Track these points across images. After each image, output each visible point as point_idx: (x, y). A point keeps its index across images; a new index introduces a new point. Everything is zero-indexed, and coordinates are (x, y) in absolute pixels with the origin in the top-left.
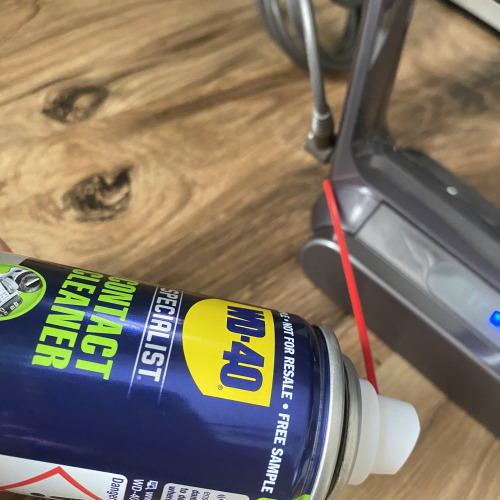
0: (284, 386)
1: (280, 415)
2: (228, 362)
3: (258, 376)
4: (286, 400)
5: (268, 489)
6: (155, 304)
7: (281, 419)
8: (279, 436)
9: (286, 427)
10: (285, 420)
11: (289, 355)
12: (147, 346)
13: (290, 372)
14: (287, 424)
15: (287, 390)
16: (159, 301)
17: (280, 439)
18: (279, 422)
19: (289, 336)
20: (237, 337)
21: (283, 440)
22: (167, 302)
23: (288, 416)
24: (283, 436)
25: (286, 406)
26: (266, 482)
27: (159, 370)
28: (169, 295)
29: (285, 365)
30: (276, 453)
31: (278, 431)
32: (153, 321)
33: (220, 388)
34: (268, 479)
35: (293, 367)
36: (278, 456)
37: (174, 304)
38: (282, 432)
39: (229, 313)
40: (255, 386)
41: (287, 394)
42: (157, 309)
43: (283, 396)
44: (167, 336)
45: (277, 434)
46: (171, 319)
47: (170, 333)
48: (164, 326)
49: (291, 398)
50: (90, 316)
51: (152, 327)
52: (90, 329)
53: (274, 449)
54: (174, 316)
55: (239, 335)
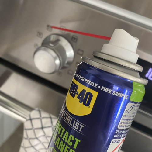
0: (93, 86)
1: (102, 89)
2: (82, 102)
3: (89, 93)
4: (97, 86)
5: (127, 97)
7: (103, 90)
9: (106, 88)
10: (104, 88)
11: (84, 80)
12: (73, 126)
13: (89, 82)
14: (105, 88)
15: (94, 85)
16: (63, 116)
17: (110, 91)
20: (76, 96)
22: (64, 113)
23: (103, 87)
24: (109, 90)
25: (99, 87)
26: (124, 98)
29: (87, 83)
30: (114, 93)
31: (107, 92)
33: (89, 107)
35: (88, 80)
36: (115, 93)
38: (107, 90)
39: (70, 94)
40: (91, 96)
41: (96, 85)
42: (65, 118)
43: (96, 87)
44: (72, 119)
45: (108, 92)
46: (68, 115)
47: (71, 117)
48: (69, 118)
49: (97, 84)
50: (63, 140)
51: (68, 122)
52: (66, 141)
53: (113, 94)
54: (67, 114)
55: (76, 95)
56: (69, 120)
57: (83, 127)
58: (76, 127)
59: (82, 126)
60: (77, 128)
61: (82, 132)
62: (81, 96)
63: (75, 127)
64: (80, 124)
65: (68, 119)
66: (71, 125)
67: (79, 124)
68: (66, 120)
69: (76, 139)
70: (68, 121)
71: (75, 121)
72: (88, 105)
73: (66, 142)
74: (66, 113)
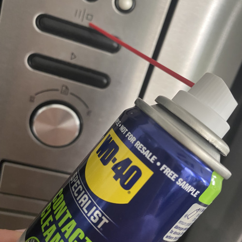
0: (148, 158)
1: (161, 169)
2: (119, 179)
3: (135, 168)
4: (156, 161)
5: (196, 194)
6: (73, 193)
7: (163, 170)
8: (172, 176)
9: (170, 170)
10: (166, 168)
11: (135, 142)
12: (89, 215)
13: (143, 149)
14: (168, 169)
15: (150, 157)
16: (74, 190)
17: (174, 177)
18: (164, 172)
19: (127, 133)
20: (111, 164)
21: (176, 175)
22: (76, 186)
23: (164, 166)
24: (173, 175)
25: (158, 164)
26: (192, 194)
27: (103, 218)
28: (75, 181)
29: (138, 149)
30: (180, 182)
32: (80, 202)
33: (129, 192)
34: (191, 192)
35: (142, 145)
36: (182, 182)
37: (79, 183)
38: (170, 174)
39: (99, 156)
40: (139, 174)
41: (153, 159)
42: (76, 195)
43: (153, 162)
44: (90, 201)
45: (170, 177)
46: (84, 192)
47: (89, 199)
48: (85, 199)
49: (156, 158)
50: (61, 231)
51: (82, 205)
52: (66, 236)
53: (177, 183)
54: (83, 189)
55: (111, 162)
56: (84, 202)
57: (107, 221)
58: (95, 218)
59: (105, 220)
60: (95, 221)
61: (101, 229)
62: (119, 168)
63: (92, 218)
64: (103, 215)
65: (82, 200)
66: (86, 212)
67: (100, 215)
68: (78, 199)
69: (87, 238)
70: (82, 202)
71: (95, 208)
72: (127, 187)
73: (67, 238)
74: (80, 187)
